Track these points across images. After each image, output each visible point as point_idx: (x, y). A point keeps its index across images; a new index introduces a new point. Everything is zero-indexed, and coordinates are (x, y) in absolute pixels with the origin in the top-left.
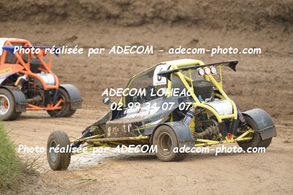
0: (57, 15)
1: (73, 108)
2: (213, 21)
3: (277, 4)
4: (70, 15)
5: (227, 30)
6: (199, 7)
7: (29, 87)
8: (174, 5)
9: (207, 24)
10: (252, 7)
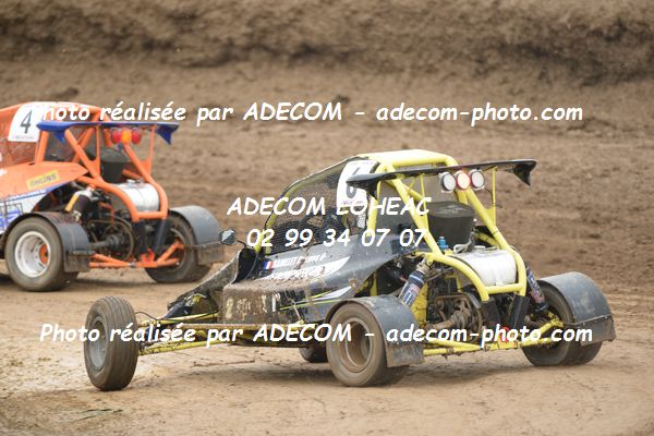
0: (33, 41)
1: (204, 261)
2: (382, 56)
3: (523, 18)
4: (61, 42)
5: (413, 75)
6: (352, 26)
7: (100, 215)
8: (295, 20)
9: (370, 61)
10: (468, 25)
